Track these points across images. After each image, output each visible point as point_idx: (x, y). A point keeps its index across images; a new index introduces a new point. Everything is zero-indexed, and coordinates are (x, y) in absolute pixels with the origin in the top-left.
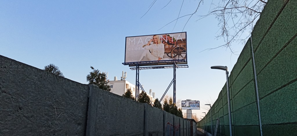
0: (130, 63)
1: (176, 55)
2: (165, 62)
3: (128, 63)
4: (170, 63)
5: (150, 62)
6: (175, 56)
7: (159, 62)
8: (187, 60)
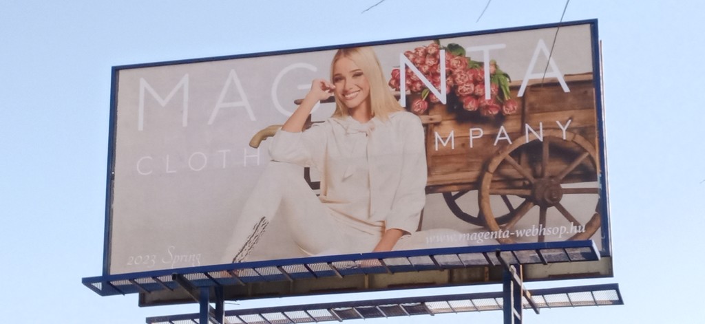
0: (150, 280)
1: (516, 201)
2: (436, 267)
3: (132, 277)
4: (470, 267)
5: (315, 267)
6: (514, 214)
7: (389, 262)
8: (606, 242)
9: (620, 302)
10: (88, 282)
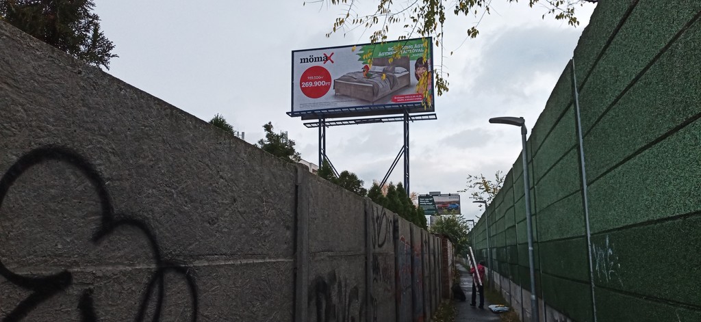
0: (304, 113)
2: (386, 109)
3: (300, 112)
4: (395, 109)
9: (436, 119)
10: (288, 113)
